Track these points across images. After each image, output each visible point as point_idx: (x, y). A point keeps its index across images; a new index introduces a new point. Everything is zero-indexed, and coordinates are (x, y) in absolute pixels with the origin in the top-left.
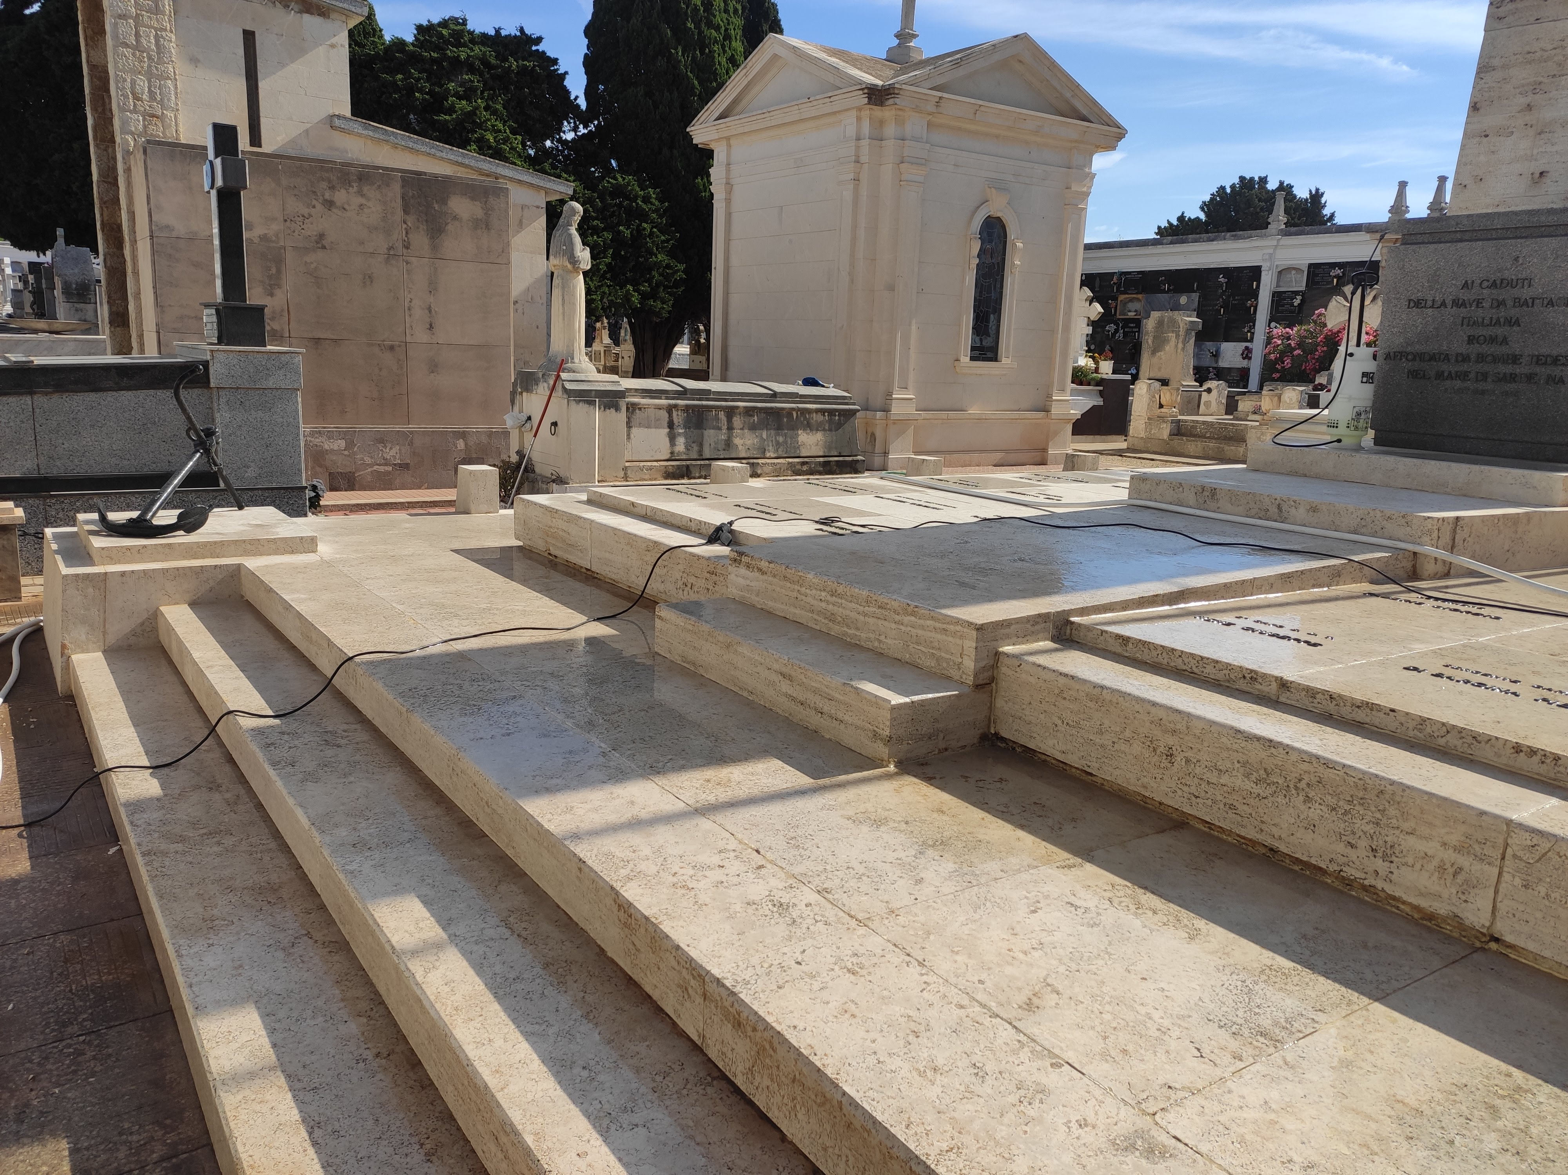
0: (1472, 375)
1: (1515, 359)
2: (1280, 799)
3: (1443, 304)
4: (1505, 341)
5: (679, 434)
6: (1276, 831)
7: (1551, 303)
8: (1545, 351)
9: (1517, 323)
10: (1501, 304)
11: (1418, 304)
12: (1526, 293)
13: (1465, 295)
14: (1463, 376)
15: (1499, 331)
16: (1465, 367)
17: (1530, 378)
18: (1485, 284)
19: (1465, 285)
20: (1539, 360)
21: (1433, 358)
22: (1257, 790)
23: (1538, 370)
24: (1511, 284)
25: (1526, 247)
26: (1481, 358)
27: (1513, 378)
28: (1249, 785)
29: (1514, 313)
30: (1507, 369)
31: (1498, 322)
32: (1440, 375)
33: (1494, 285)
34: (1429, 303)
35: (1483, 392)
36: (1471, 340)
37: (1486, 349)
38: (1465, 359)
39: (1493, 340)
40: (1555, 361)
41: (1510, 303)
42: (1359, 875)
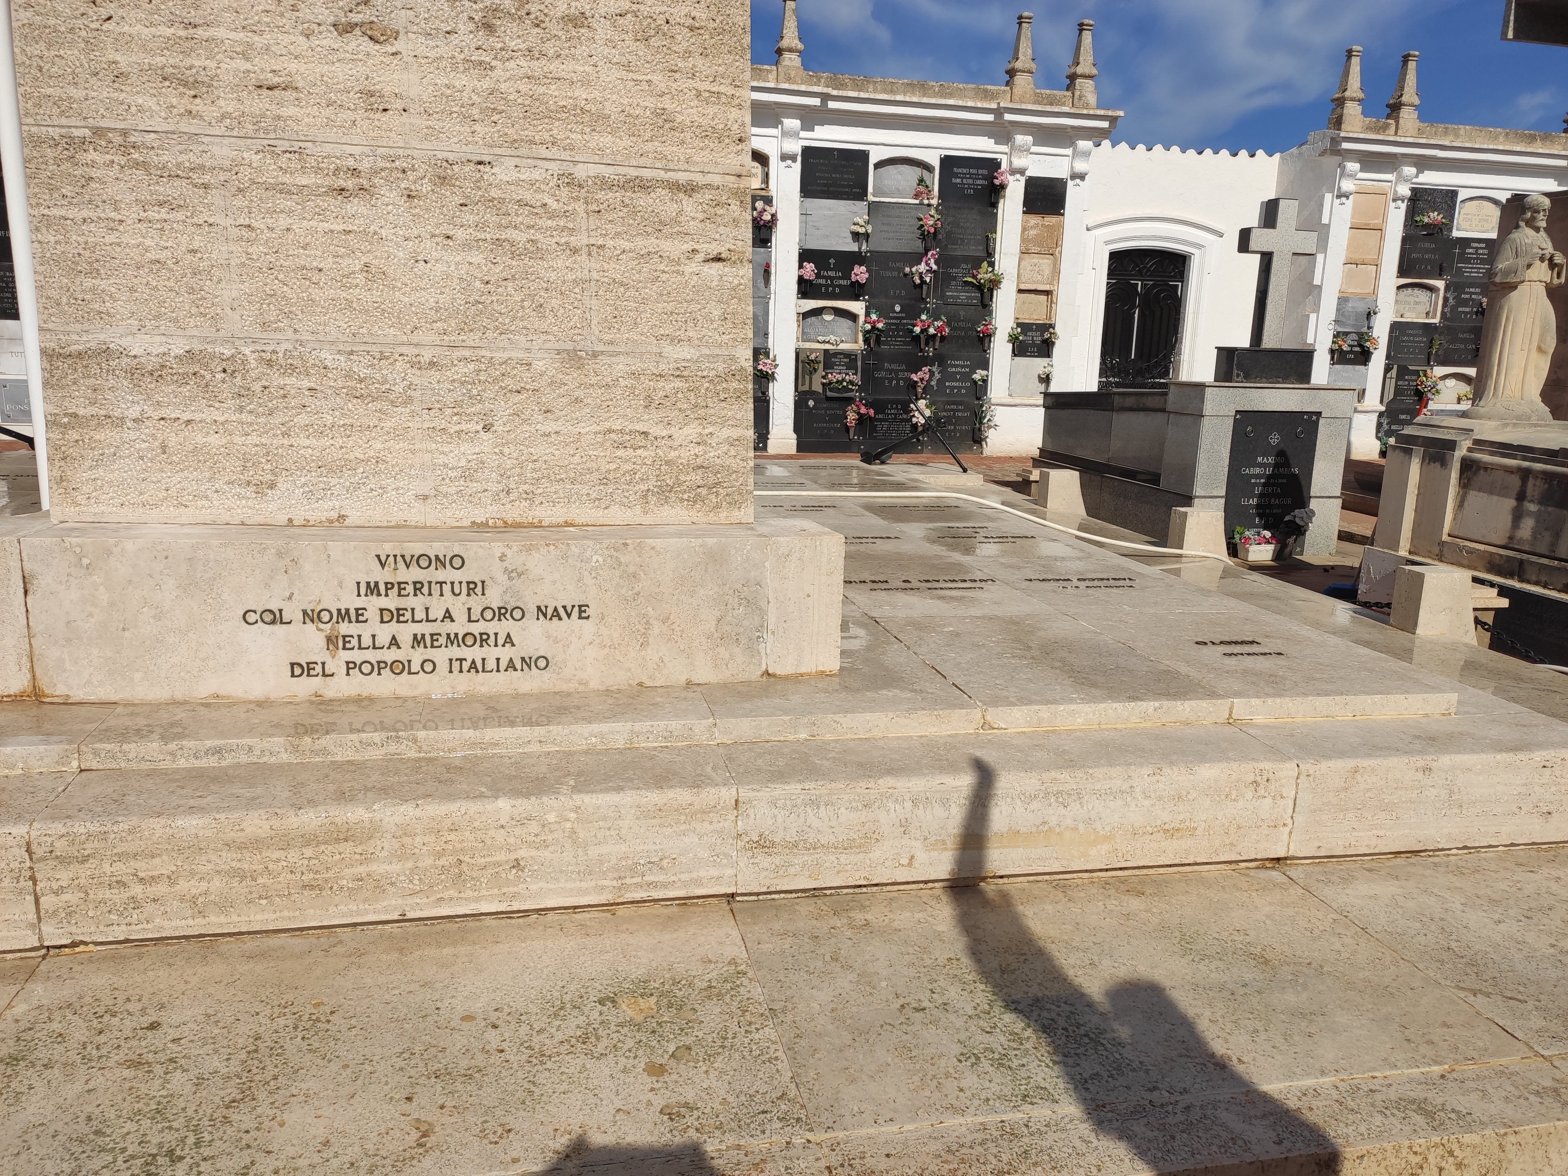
5: (1530, 514)
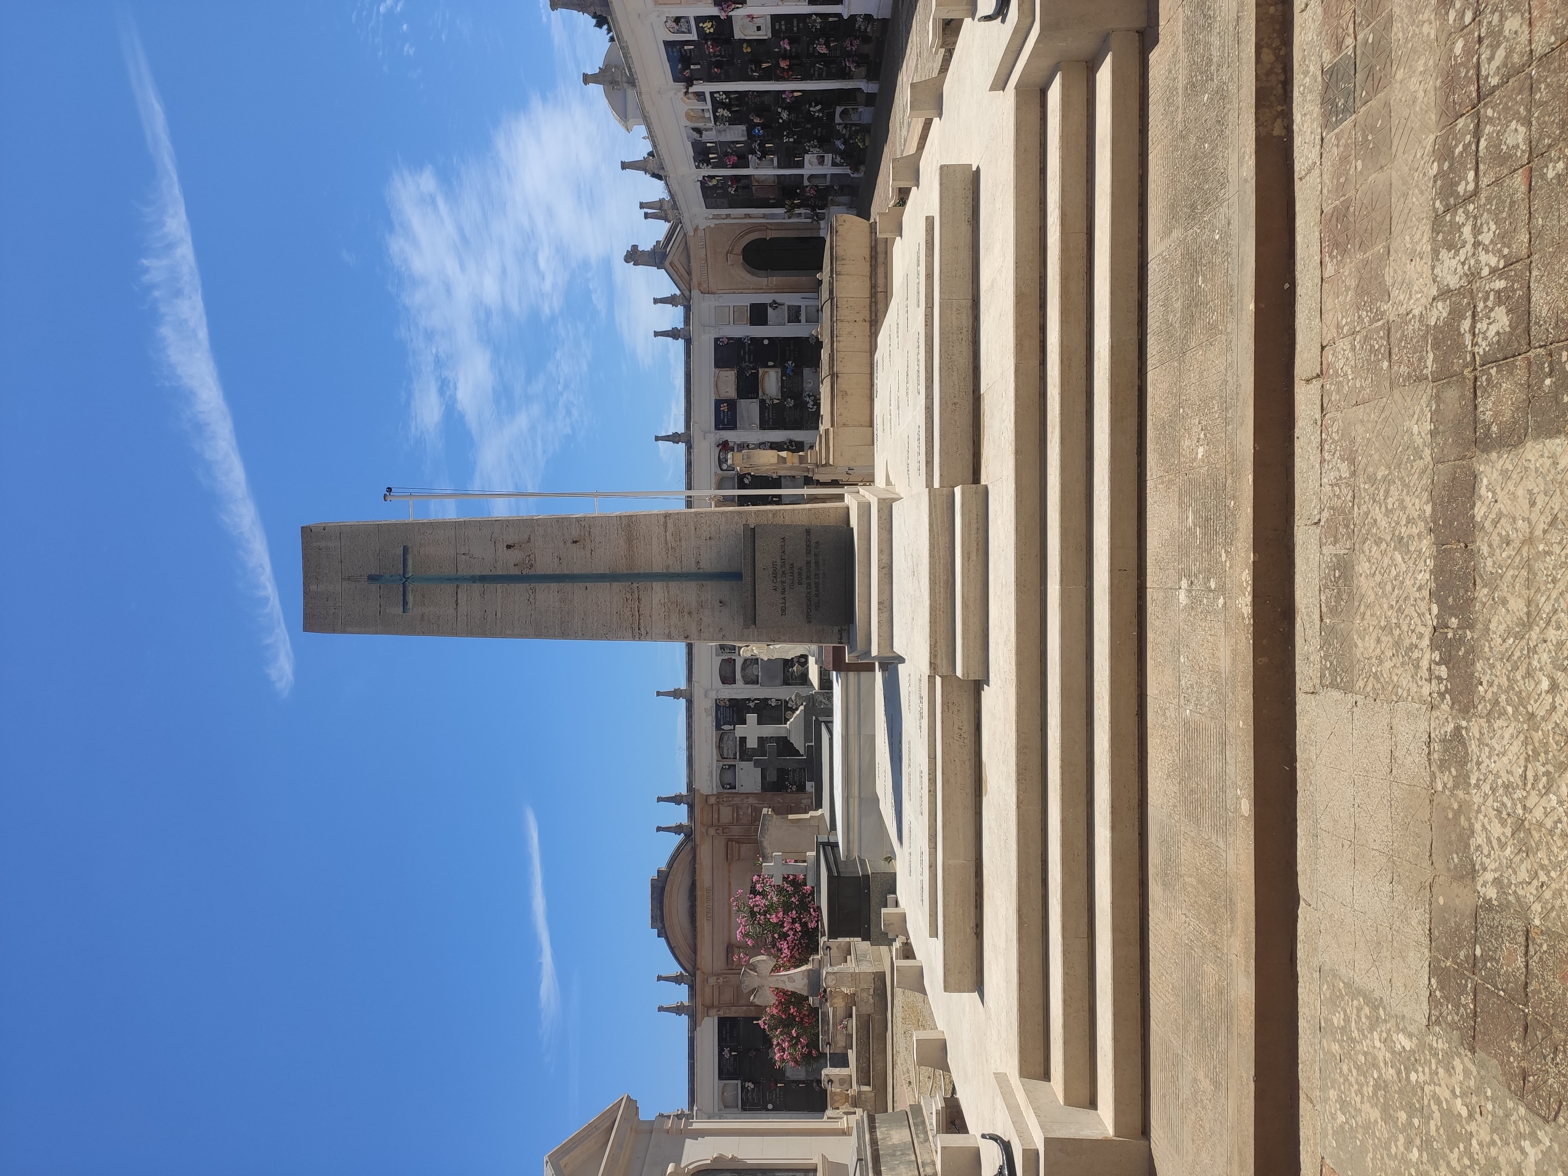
0: (817, 580)
1: (808, 563)
2: (956, 363)
3: (784, 598)
4: (801, 569)
6: (967, 363)
7: (784, 552)
8: (805, 552)
9: (792, 564)
10: (784, 572)
11: (783, 610)
12: (779, 563)
13: (780, 590)
14: (817, 585)
15: (796, 571)
16: (813, 585)
17: (816, 555)
18: (775, 581)
19: (775, 590)
20: (808, 552)
21: (809, 600)
22: (956, 371)
23: (813, 553)
24: (775, 569)
25: (759, 565)
26: (808, 578)
27: (817, 563)
28: (955, 374)
29: (787, 567)
30: (813, 565)
31: (792, 573)
32: (817, 595)
33: (775, 577)
34: (783, 605)
35: (824, 574)
36: (800, 583)
37: (804, 576)
38: (809, 584)
39: (800, 574)
40: (808, 546)
41: (783, 569)
42: (970, 336)
